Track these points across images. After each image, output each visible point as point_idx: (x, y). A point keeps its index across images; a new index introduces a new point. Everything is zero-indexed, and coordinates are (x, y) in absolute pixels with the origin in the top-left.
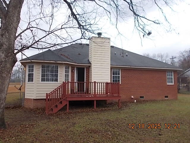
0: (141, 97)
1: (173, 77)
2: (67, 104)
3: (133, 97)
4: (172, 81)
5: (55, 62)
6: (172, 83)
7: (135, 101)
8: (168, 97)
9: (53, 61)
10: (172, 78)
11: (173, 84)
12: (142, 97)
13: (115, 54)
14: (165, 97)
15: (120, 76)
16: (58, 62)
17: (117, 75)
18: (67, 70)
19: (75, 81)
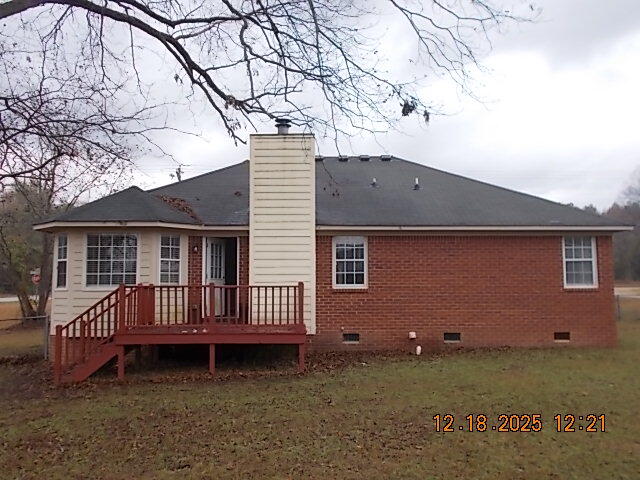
0: (448, 336)
1: (594, 260)
2: (117, 356)
3: (413, 335)
4: (592, 275)
5: (119, 225)
6: (592, 282)
7: (419, 348)
8: (568, 339)
9: (114, 221)
10: (591, 262)
11: (595, 286)
12: (456, 336)
13: (374, 184)
14: (556, 338)
15: (365, 260)
16: (129, 224)
17: (355, 260)
18: (170, 247)
19: (203, 284)
